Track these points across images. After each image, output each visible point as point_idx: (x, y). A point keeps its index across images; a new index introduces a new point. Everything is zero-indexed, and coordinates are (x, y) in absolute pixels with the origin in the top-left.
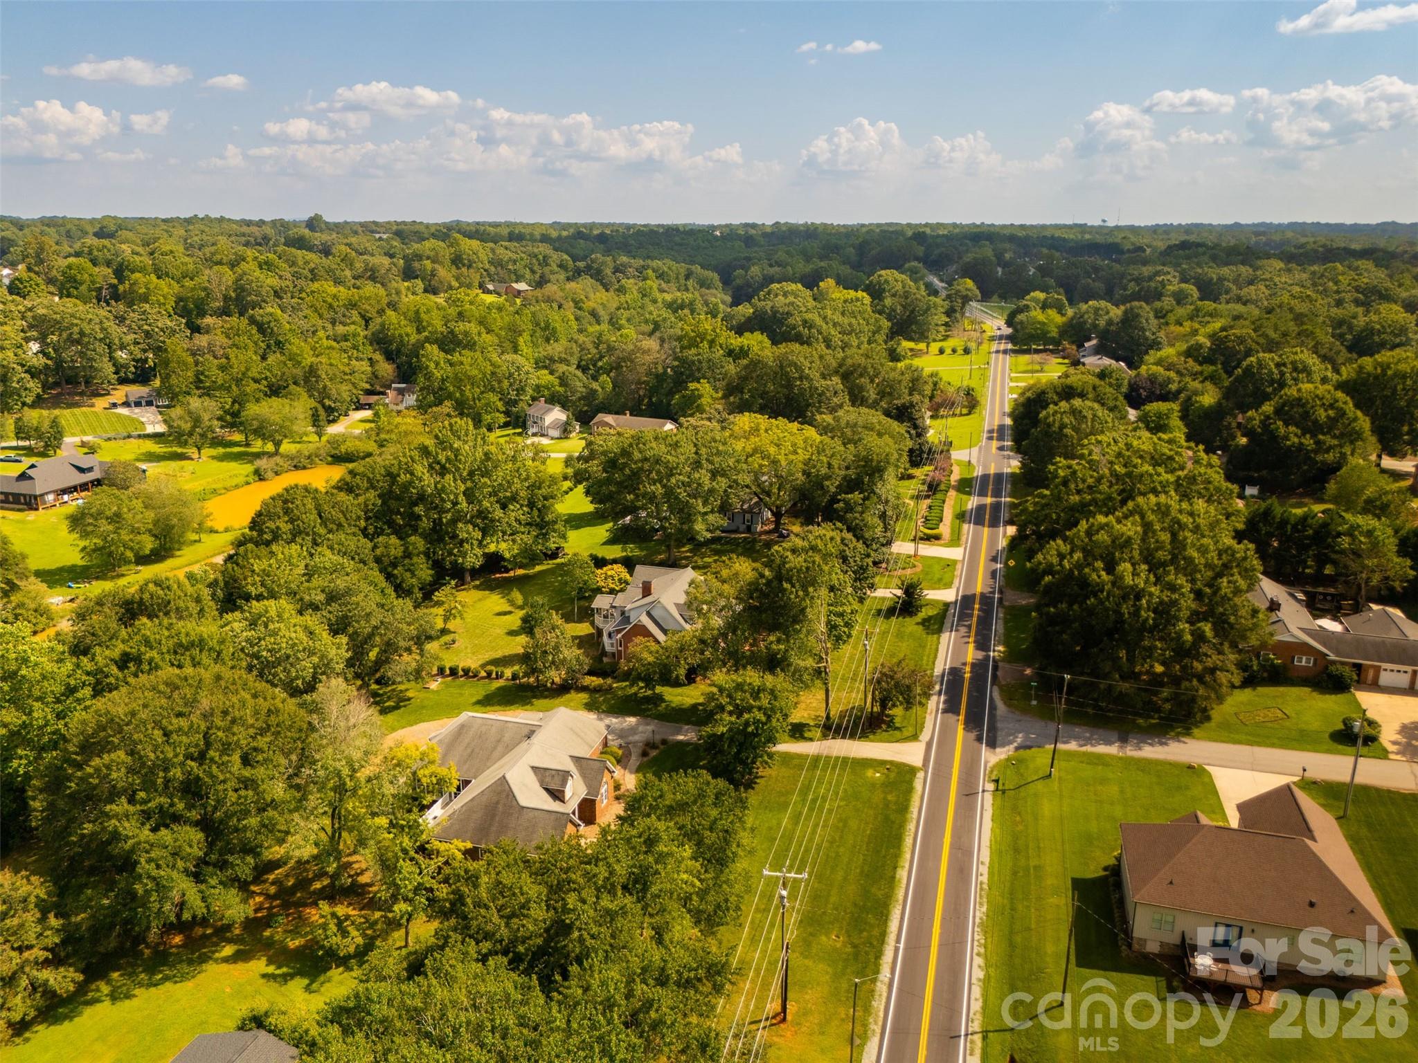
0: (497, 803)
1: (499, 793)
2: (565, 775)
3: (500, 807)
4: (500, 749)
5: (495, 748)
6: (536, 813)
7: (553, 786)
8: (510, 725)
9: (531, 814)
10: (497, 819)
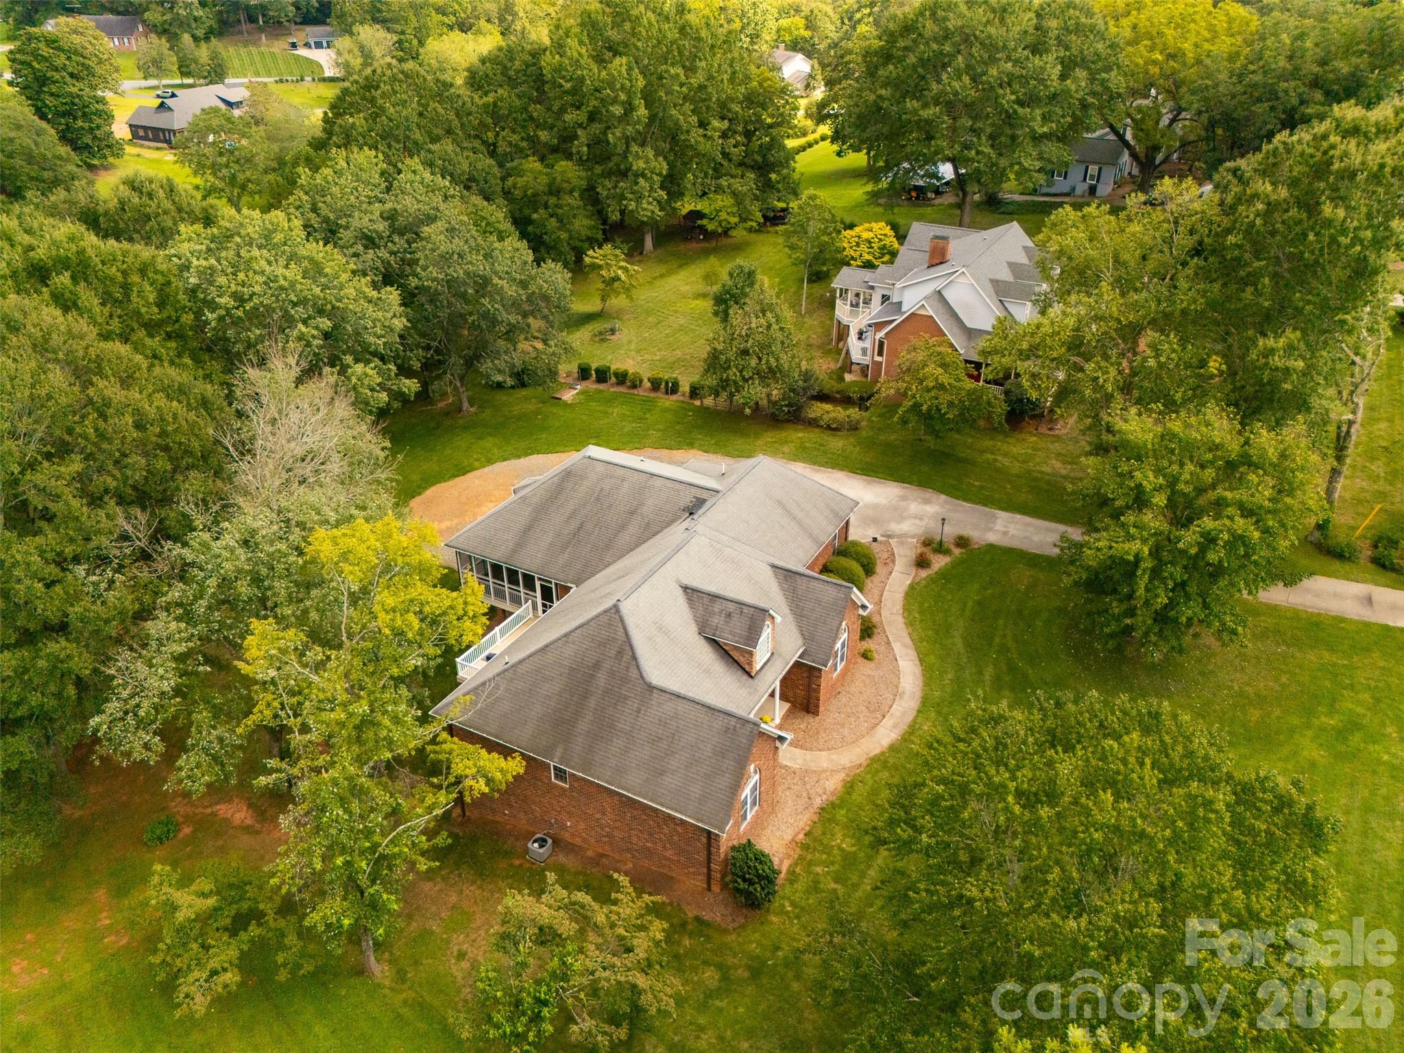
0: (597, 666)
1: (603, 644)
2: (756, 618)
3: (602, 679)
4: (633, 529)
5: (623, 527)
6: (682, 707)
7: (726, 639)
8: (658, 483)
9: (670, 707)
10: (592, 703)
